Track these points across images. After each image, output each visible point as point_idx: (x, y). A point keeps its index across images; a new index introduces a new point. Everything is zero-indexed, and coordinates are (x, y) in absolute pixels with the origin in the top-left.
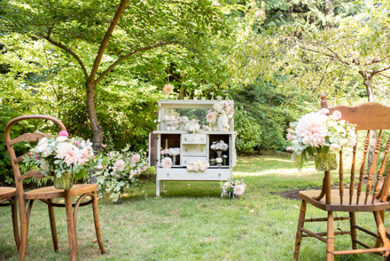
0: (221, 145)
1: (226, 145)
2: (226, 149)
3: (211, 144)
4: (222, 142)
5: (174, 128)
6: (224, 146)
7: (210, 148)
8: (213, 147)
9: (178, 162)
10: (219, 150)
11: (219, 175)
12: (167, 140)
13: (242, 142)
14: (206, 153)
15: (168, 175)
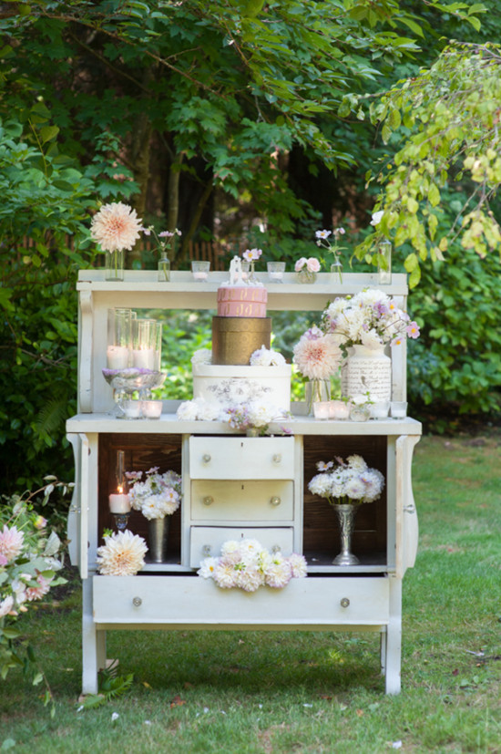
0: (352, 480)
1: (374, 478)
2: (372, 494)
3: (310, 473)
4: (357, 463)
5: (154, 408)
6: (367, 484)
7: (307, 492)
8: (320, 485)
9: (173, 551)
10: (345, 500)
11: (345, 603)
12: (121, 454)
13: (436, 364)
14: (292, 512)
15: (137, 602)
